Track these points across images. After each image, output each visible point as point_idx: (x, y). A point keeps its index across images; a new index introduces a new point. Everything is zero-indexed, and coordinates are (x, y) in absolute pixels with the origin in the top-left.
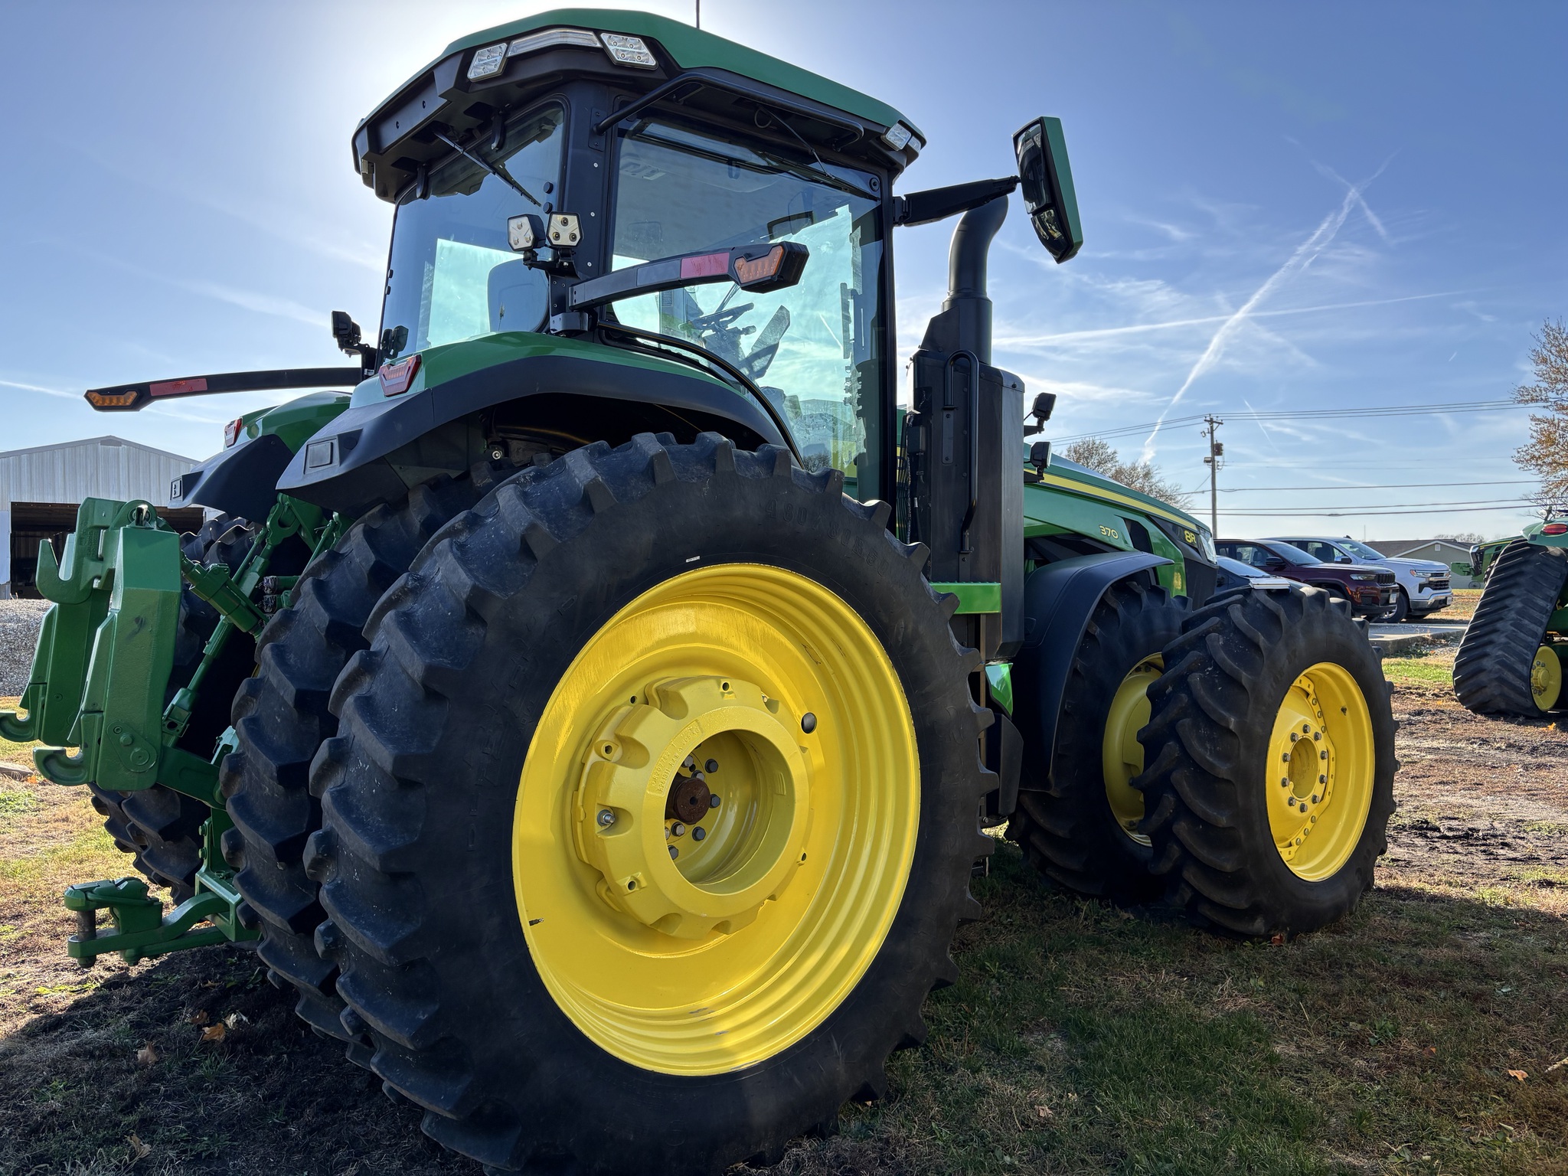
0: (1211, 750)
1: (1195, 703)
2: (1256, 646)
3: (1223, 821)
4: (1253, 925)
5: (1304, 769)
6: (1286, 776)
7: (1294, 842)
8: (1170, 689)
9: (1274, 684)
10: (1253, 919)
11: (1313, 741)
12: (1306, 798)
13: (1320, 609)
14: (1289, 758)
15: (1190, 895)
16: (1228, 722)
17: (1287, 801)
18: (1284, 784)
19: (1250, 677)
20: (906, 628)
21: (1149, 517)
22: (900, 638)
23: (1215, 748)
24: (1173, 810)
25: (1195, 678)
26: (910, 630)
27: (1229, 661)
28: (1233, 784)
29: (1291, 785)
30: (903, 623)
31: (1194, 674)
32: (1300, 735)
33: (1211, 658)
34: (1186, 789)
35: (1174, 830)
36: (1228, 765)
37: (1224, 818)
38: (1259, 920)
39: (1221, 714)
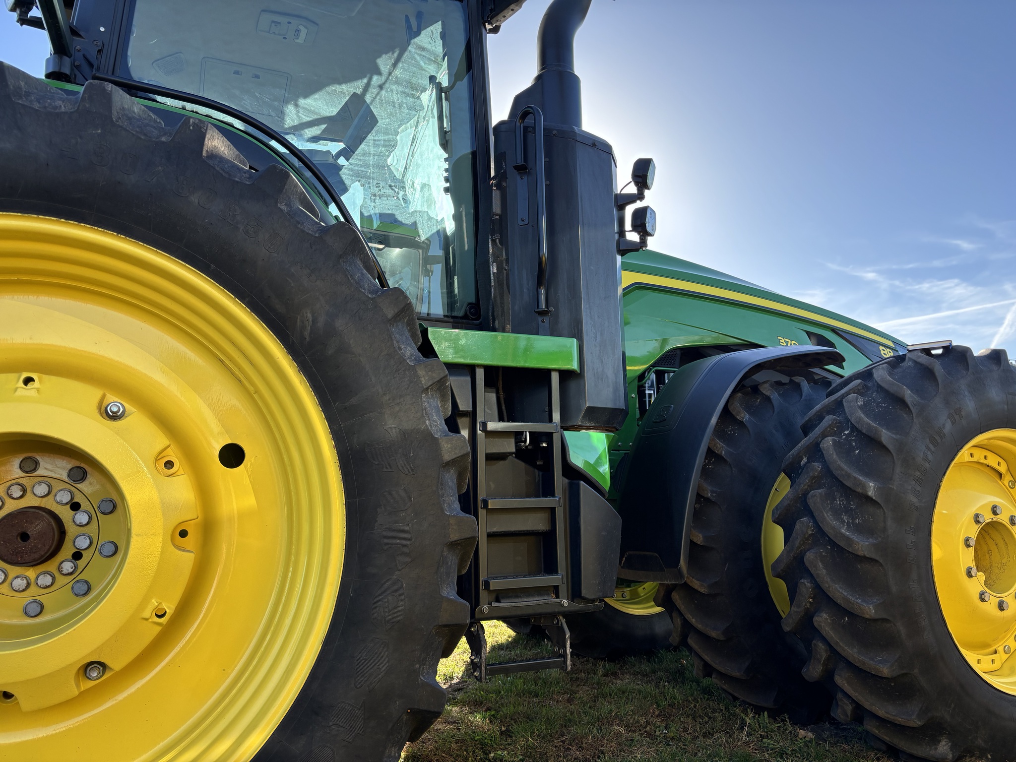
0: (848, 523)
1: (828, 472)
2: (901, 402)
3: (869, 610)
4: (936, 749)
5: (1004, 561)
6: (971, 563)
7: (1001, 649)
8: (805, 460)
9: (931, 446)
10: (935, 741)
11: (1009, 526)
12: (1006, 594)
13: (995, 368)
14: (972, 543)
15: (851, 707)
16: (864, 487)
17: (977, 596)
18: (969, 574)
19: (894, 436)
20: (314, 321)
21: (834, 330)
22: (307, 334)
23: (853, 519)
24: (813, 598)
25: (828, 443)
26: (321, 323)
27: (866, 419)
28: (881, 565)
29: (981, 576)
30: (309, 315)
31: (826, 439)
32: (988, 517)
33: (848, 420)
34: (821, 571)
35: (815, 624)
36: (871, 540)
37: (871, 607)
38: (943, 743)
39: (855, 478)
